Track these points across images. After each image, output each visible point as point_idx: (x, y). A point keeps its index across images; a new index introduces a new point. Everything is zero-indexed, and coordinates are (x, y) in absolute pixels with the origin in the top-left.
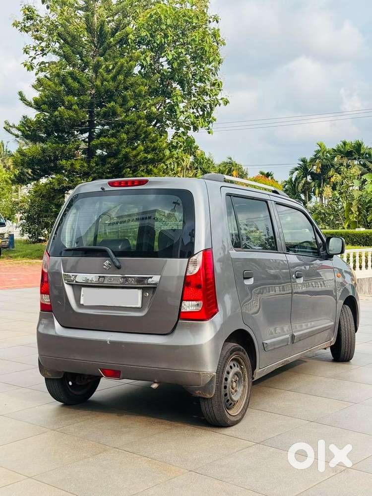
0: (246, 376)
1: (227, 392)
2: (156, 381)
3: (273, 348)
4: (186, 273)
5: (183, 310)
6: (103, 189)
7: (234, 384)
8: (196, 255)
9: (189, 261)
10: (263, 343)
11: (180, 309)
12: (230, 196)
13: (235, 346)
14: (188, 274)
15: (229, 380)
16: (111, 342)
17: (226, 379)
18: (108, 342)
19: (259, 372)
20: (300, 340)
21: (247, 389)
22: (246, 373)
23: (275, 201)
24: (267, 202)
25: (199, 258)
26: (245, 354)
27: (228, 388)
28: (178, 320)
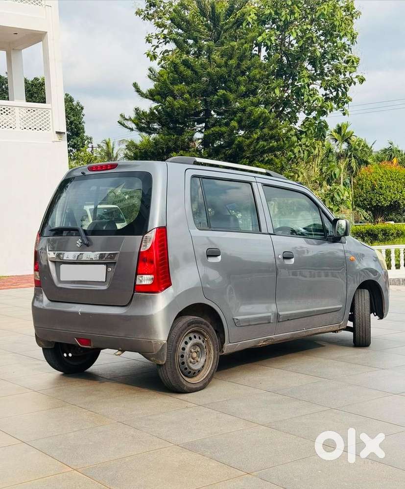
0: (212, 348)
1: (185, 361)
2: (120, 349)
3: (247, 324)
4: (140, 249)
5: (137, 284)
6: (83, 173)
7: (195, 355)
8: (150, 232)
9: (143, 238)
10: (233, 319)
11: (135, 283)
12: (199, 177)
13: (195, 319)
14: (142, 250)
15: (187, 349)
16: (83, 314)
17: (184, 349)
18: (79, 314)
19: (230, 347)
20: (288, 320)
21: (212, 360)
22: (211, 346)
23: (262, 183)
24: (251, 184)
25: (152, 235)
26: (208, 327)
27: (185, 357)
28: (134, 292)
